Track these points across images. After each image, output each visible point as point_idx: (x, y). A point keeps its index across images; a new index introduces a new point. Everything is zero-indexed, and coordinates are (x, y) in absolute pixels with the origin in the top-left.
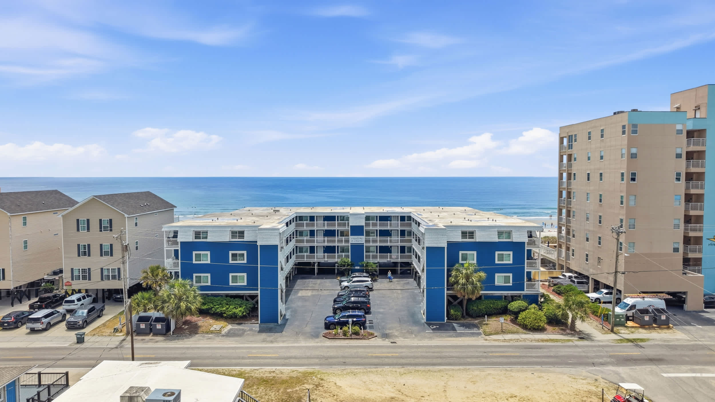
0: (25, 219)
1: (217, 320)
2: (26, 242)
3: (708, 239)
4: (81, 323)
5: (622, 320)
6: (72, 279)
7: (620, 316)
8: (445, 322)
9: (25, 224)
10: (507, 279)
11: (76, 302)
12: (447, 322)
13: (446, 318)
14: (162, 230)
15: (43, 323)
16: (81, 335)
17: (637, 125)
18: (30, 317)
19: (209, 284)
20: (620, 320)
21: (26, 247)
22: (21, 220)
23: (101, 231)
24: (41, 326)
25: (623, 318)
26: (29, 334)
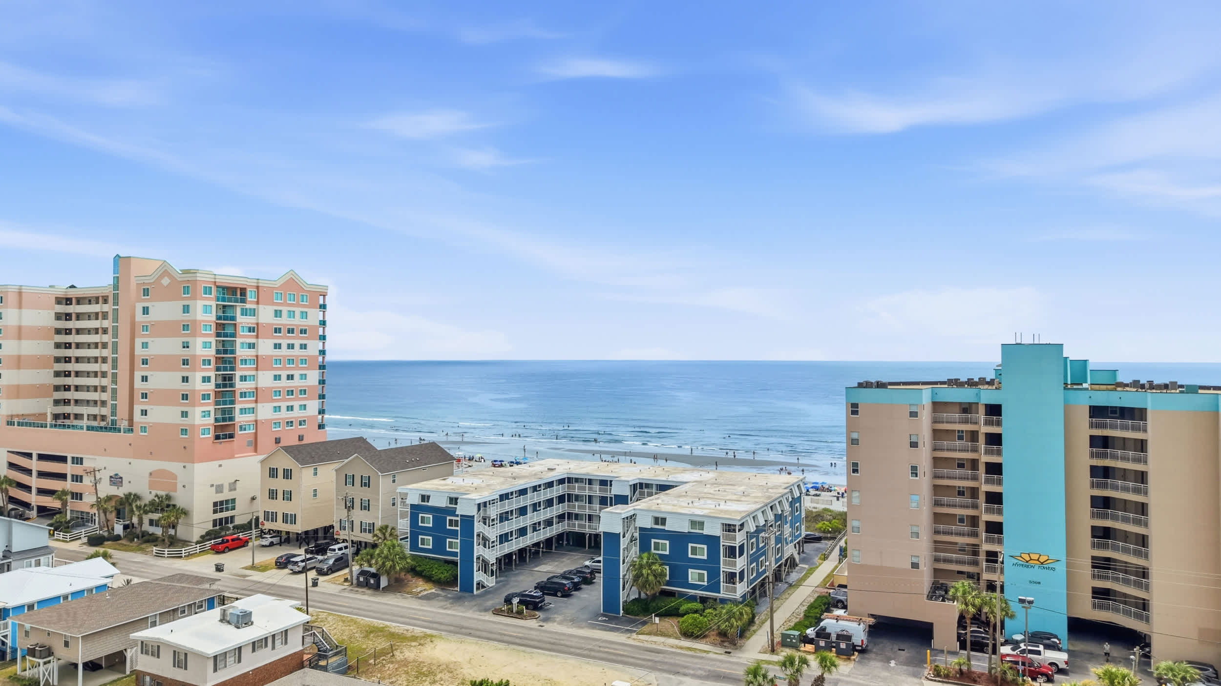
0: (316, 469)
1: (426, 582)
2: (315, 491)
3: (1012, 556)
4: (325, 570)
5: (794, 641)
6: (341, 530)
7: (792, 636)
8: (621, 615)
9: (316, 474)
10: (701, 577)
11: (337, 551)
12: (623, 616)
13: (622, 612)
14: (397, 491)
15: (299, 566)
16: (315, 580)
17: (858, 404)
18: (292, 560)
19: (431, 547)
20: (791, 641)
21: (315, 495)
22: (312, 471)
23: (362, 486)
24: (298, 568)
25: (794, 638)
26: (291, 574)
